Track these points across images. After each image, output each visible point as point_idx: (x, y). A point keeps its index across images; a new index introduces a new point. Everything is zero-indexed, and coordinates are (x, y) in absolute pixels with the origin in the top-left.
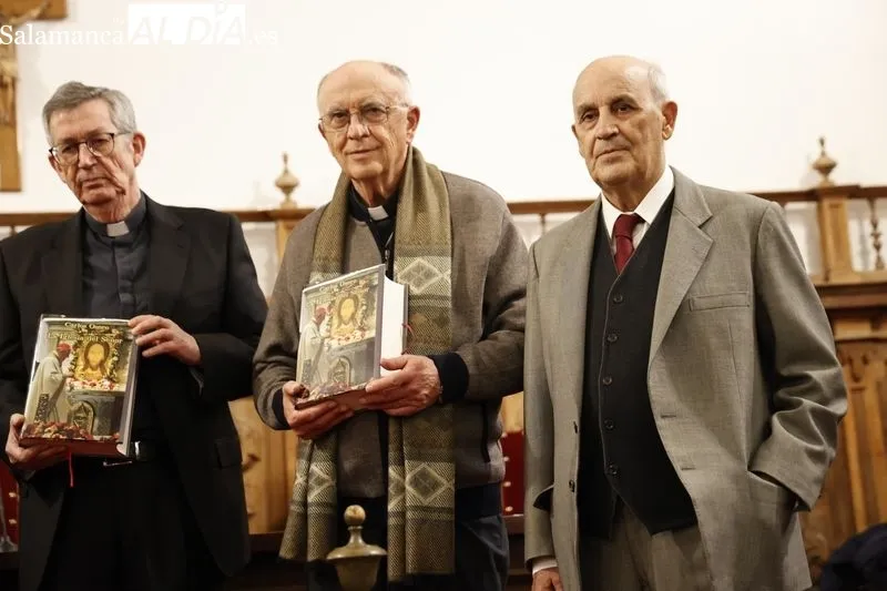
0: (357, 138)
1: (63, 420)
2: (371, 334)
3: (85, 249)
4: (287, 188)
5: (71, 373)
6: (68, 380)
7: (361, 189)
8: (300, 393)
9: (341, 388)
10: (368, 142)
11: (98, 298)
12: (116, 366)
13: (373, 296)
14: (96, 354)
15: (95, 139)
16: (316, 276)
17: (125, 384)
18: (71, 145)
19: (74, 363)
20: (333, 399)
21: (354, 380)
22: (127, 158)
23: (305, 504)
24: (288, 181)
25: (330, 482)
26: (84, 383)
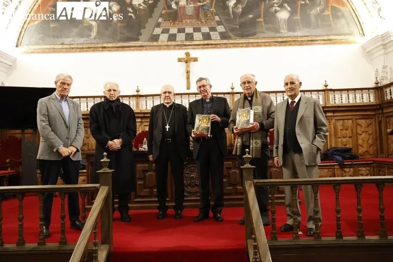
0: (247, 87)
1: (200, 131)
2: (248, 119)
3: (203, 104)
6: (201, 125)
7: (247, 95)
8: (236, 128)
9: (243, 128)
10: (249, 88)
11: (205, 112)
12: (208, 122)
13: (249, 112)
14: (205, 121)
15: (204, 86)
16: (239, 109)
17: (209, 125)
18: (200, 87)
19: (202, 122)
20: (241, 129)
21: (245, 126)
22: (209, 89)
23: (237, 146)
24: (232, 87)
25: (241, 142)
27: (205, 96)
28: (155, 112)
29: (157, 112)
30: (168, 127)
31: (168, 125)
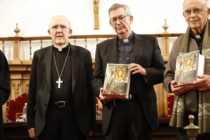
0: (193, 18)
1: (113, 90)
2: (195, 69)
3: (118, 46)
4: (166, 28)
5: (114, 78)
6: (114, 80)
8: (175, 84)
9: (186, 83)
11: (121, 59)
12: (125, 76)
13: (196, 59)
14: (120, 73)
15: (120, 18)
16: (180, 53)
17: (128, 81)
18: (115, 19)
19: (115, 75)
20: (184, 86)
21: (190, 81)
22: (128, 22)
23: (176, 112)
24: (166, 26)
25: (183, 107)
26: (117, 80)
27: (122, 33)
28: (39, 58)
29: (43, 57)
30: (59, 82)
31: (60, 79)
